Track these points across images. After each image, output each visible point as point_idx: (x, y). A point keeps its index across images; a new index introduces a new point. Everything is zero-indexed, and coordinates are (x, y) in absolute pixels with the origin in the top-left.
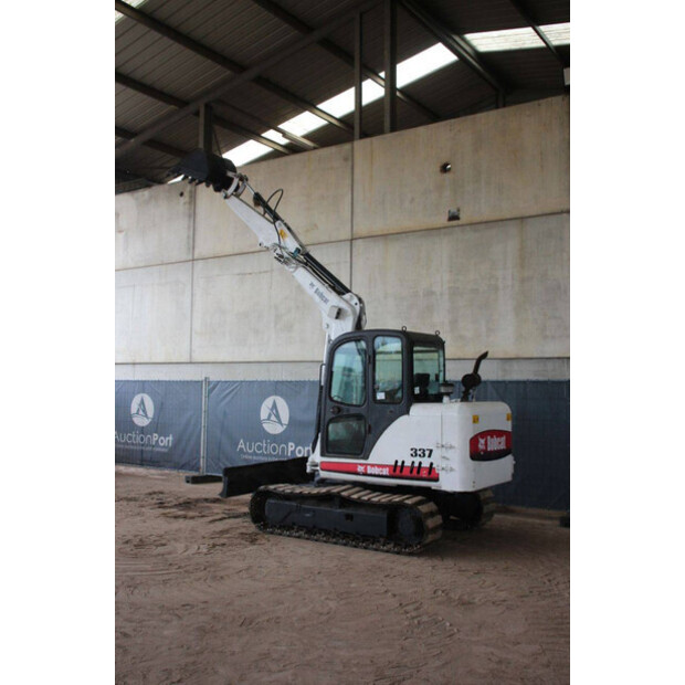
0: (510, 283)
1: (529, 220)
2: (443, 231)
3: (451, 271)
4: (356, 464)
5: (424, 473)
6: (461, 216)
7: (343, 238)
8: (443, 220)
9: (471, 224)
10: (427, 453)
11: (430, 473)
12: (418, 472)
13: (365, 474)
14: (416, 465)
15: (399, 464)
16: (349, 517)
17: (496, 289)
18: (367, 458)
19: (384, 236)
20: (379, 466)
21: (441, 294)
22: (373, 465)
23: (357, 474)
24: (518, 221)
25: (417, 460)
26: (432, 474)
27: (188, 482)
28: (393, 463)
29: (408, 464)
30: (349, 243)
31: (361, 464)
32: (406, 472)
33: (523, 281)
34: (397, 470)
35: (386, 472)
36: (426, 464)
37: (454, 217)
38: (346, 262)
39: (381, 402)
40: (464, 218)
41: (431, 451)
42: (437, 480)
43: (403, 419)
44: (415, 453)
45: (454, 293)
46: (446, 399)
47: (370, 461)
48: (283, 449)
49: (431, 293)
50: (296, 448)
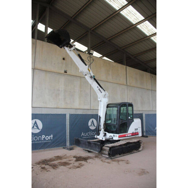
0: (78, 91)
2: (62, 74)
3: (64, 85)
6: (67, 72)
8: (63, 72)
9: (69, 75)
13: (127, 136)
17: (75, 92)
18: (127, 133)
19: (45, 71)
21: (62, 91)
22: (129, 134)
23: (126, 137)
24: (79, 78)
29: (134, 132)
32: (134, 134)
33: (81, 91)
35: (131, 135)
36: (137, 132)
37: (66, 72)
39: (130, 119)
40: (68, 73)
42: (138, 134)
43: (133, 123)
44: (135, 130)
47: (128, 133)
48: (40, 138)
49: (59, 90)
50: (45, 137)
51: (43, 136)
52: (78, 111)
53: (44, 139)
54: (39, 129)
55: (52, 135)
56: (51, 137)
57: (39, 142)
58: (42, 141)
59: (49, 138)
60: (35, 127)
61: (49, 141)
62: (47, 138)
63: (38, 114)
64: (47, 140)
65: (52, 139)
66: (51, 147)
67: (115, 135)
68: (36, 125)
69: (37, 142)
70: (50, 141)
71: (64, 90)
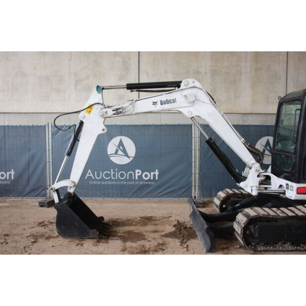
60: (120, 152)
63: (126, 126)
67: (290, 183)
68: (121, 147)
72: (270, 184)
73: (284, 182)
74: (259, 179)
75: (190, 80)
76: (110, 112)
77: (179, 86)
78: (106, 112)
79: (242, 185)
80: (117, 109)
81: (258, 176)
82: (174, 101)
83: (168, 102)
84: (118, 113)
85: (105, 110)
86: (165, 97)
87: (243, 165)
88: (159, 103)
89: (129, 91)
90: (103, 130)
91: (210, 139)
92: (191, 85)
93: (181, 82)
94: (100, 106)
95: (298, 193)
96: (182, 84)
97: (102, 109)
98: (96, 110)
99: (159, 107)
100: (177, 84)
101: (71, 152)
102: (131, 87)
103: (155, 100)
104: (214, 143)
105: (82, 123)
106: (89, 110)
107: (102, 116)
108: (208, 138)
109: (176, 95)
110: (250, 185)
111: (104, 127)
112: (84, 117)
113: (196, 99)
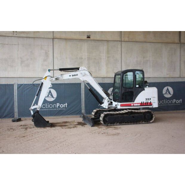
0: (104, 57)
1: (110, 42)
2: (85, 41)
3: (88, 53)
4: (131, 104)
5: (149, 104)
6: (91, 37)
7: (49, 37)
8: (85, 37)
9: (94, 40)
10: (149, 99)
11: (150, 104)
12: (147, 104)
13: (134, 106)
14: (147, 102)
15: (143, 102)
16: (133, 117)
17: (101, 59)
18: (134, 102)
19: (66, 39)
20: (137, 103)
21: (85, 59)
24: (106, 42)
25: (147, 101)
26: (151, 104)
27: (13, 122)
28: (141, 102)
29: (145, 102)
30: (52, 39)
31: (132, 104)
32: (144, 104)
33: (108, 57)
34: (142, 104)
35: (139, 105)
36: (149, 102)
37: (89, 37)
38: (51, 45)
39: (137, 88)
41: (150, 99)
42: (152, 105)
44: (147, 99)
45: (89, 59)
46: (147, 86)
47: (135, 102)
48: (55, 106)
49: (82, 58)
50: (60, 105)
51: (57, 104)
52: (106, 79)
53: (59, 106)
54: (54, 98)
55: (66, 103)
56: (65, 105)
57: (54, 109)
58: (57, 108)
59: (63, 106)
60: (50, 96)
61: (63, 109)
62: (62, 106)
64: (62, 108)
65: (66, 107)
66: (66, 115)
67: (118, 103)
68: (50, 94)
69: (52, 109)
70: (65, 109)
71: (87, 57)
72: (112, 105)
73: (116, 103)
74: (108, 103)
75: (83, 67)
76: (54, 79)
77: (79, 70)
78: (52, 79)
79: (102, 105)
80: (57, 78)
81: (108, 102)
82: (77, 75)
83: (75, 75)
84: (57, 80)
85: (52, 78)
86: (74, 73)
87: (103, 98)
88: (72, 76)
89: (60, 71)
90: (51, 86)
91: (90, 89)
92: (83, 69)
93: (79, 68)
94: (49, 77)
95: (121, 106)
96: (80, 69)
97: (50, 78)
98: (48, 78)
99: (72, 77)
100: (78, 69)
101: (38, 95)
102: (61, 70)
103: (70, 74)
104: (92, 90)
105: (42, 83)
106: (45, 78)
107: (51, 81)
108: (89, 88)
109: (77, 73)
110: (105, 105)
111: (51, 85)
112: (43, 81)
113: (85, 74)
